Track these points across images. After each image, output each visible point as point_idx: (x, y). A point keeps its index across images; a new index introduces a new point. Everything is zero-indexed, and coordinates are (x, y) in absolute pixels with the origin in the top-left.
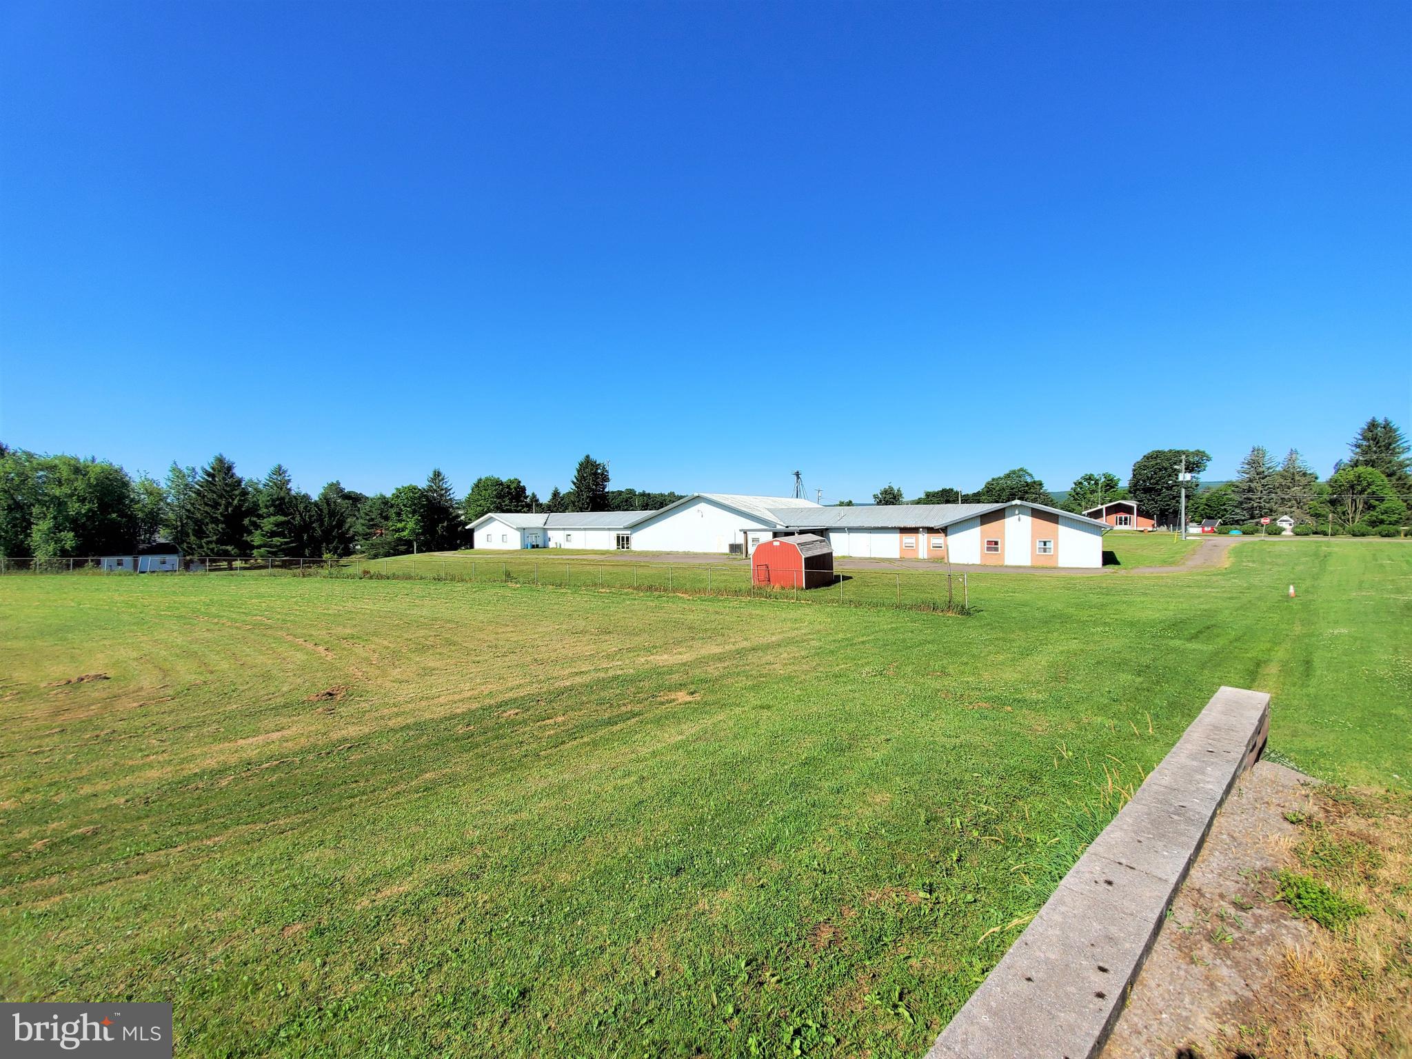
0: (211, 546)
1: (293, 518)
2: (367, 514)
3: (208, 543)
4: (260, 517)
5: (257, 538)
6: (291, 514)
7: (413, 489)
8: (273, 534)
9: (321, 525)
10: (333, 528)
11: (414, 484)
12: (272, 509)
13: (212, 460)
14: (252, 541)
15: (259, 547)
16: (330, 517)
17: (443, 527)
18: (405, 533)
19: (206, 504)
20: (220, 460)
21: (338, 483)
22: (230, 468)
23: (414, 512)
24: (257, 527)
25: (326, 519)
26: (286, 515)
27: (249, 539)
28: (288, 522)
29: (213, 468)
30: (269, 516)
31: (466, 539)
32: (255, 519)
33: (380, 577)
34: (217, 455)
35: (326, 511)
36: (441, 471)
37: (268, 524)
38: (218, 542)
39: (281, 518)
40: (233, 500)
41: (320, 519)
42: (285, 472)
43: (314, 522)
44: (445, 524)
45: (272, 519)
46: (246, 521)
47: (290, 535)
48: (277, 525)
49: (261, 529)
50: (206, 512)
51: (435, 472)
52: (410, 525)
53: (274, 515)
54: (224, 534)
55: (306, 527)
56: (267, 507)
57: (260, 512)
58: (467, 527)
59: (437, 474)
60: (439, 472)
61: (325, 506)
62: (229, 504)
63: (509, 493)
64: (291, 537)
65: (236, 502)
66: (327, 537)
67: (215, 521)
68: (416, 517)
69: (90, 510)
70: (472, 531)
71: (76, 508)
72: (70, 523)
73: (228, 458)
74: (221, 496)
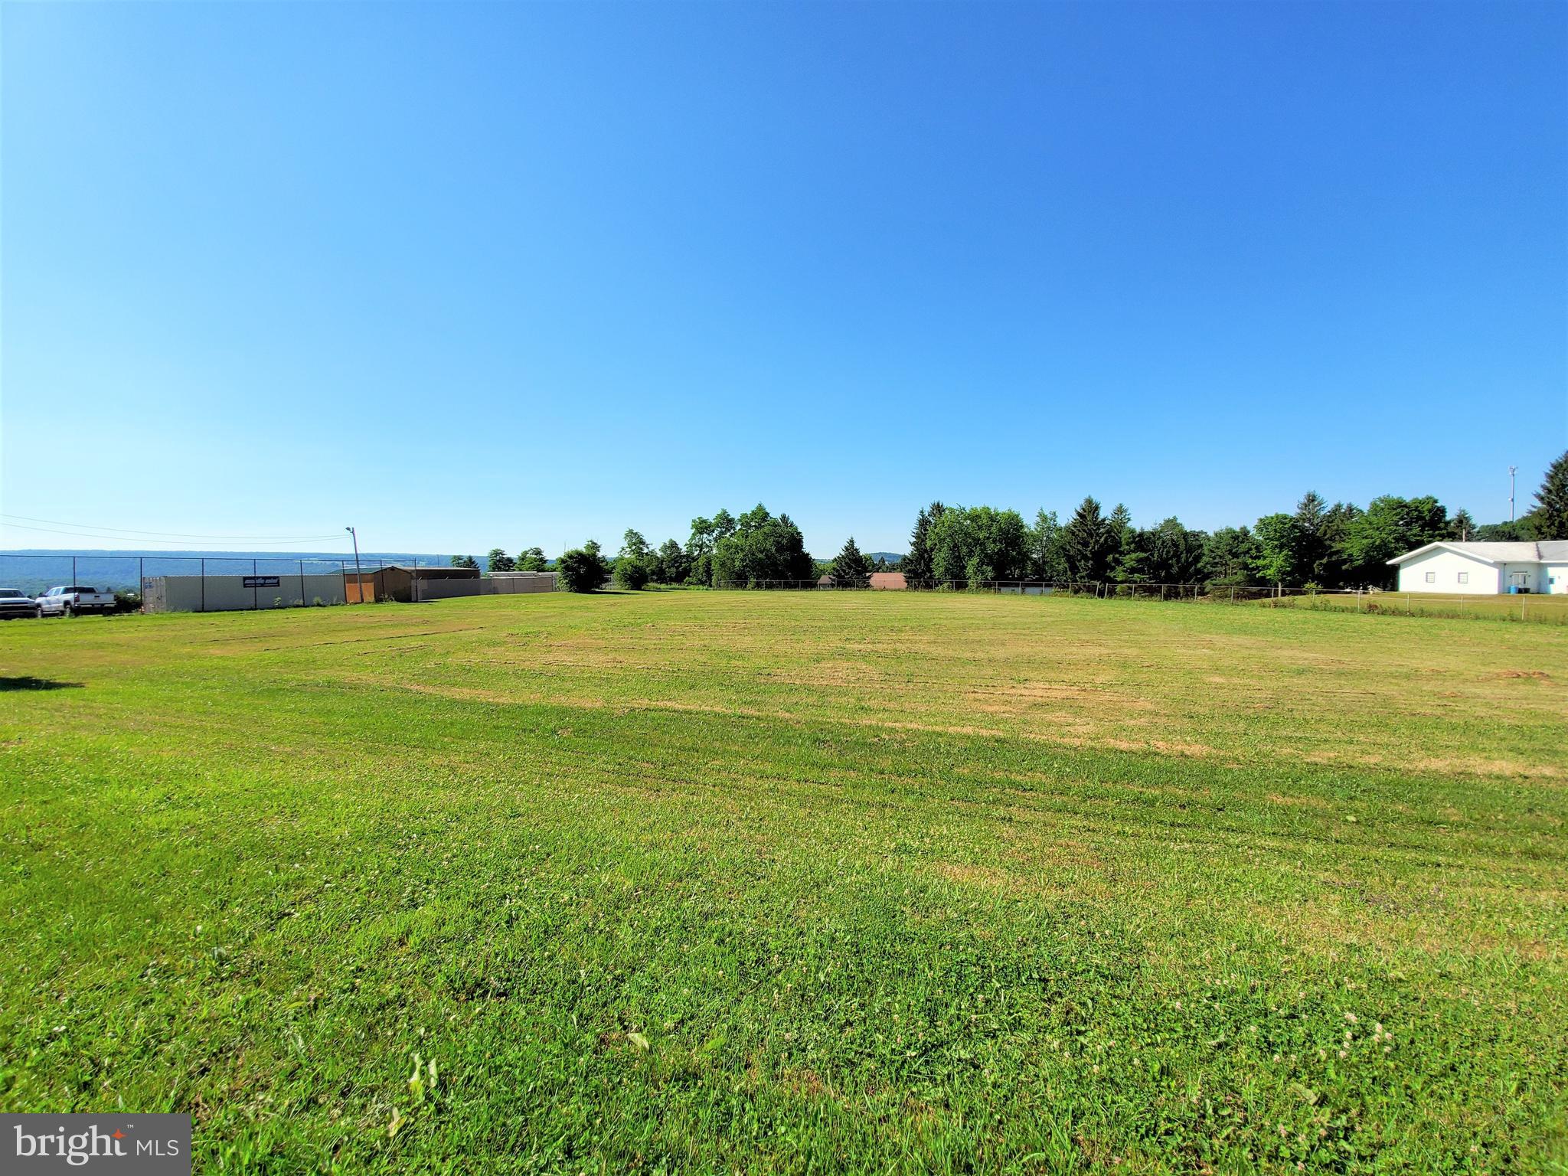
1: (1152, 555)
3: (1081, 577)
4: (1122, 553)
5: (1119, 574)
6: (1150, 550)
7: (1282, 519)
8: (1133, 570)
9: (1178, 561)
11: (1281, 512)
12: (1133, 546)
13: (1082, 502)
14: (1115, 576)
15: (1122, 582)
17: (1321, 564)
18: (1269, 572)
19: (1079, 543)
20: (1089, 502)
21: (1175, 518)
22: (1097, 508)
23: (1282, 547)
24: (1118, 562)
25: (1184, 555)
26: (1144, 551)
27: (1112, 575)
28: (1147, 558)
29: (1083, 509)
30: (1128, 553)
31: (1388, 579)
32: (1117, 556)
34: (1087, 497)
35: (1182, 547)
36: (1317, 493)
37: (1130, 560)
39: (1143, 555)
40: (1100, 537)
41: (1177, 555)
42: (1126, 511)
43: (1171, 558)
45: (1134, 556)
46: (1110, 558)
47: (1149, 571)
48: (1139, 561)
49: (1123, 564)
50: (1078, 550)
51: (1309, 496)
52: (1274, 563)
53: (1133, 551)
54: (1092, 570)
55: (1164, 564)
56: (1128, 544)
57: (1122, 549)
58: (1388, 563)
59: (1312, 499)
60: (1314, 496)
61: (1182, 541)
62: (1097, 542)
63: (1419, 518)
64: (1149, 573)
65: (1102, 539)
66: (1184, 574)
67: (1085, 558)
68: (1285, 552)
69: (1000, 549)
70: (1395, 569)
71: (991, 548)
72: (987, 559)
73: (1096, 499)
74: (1091, 535)
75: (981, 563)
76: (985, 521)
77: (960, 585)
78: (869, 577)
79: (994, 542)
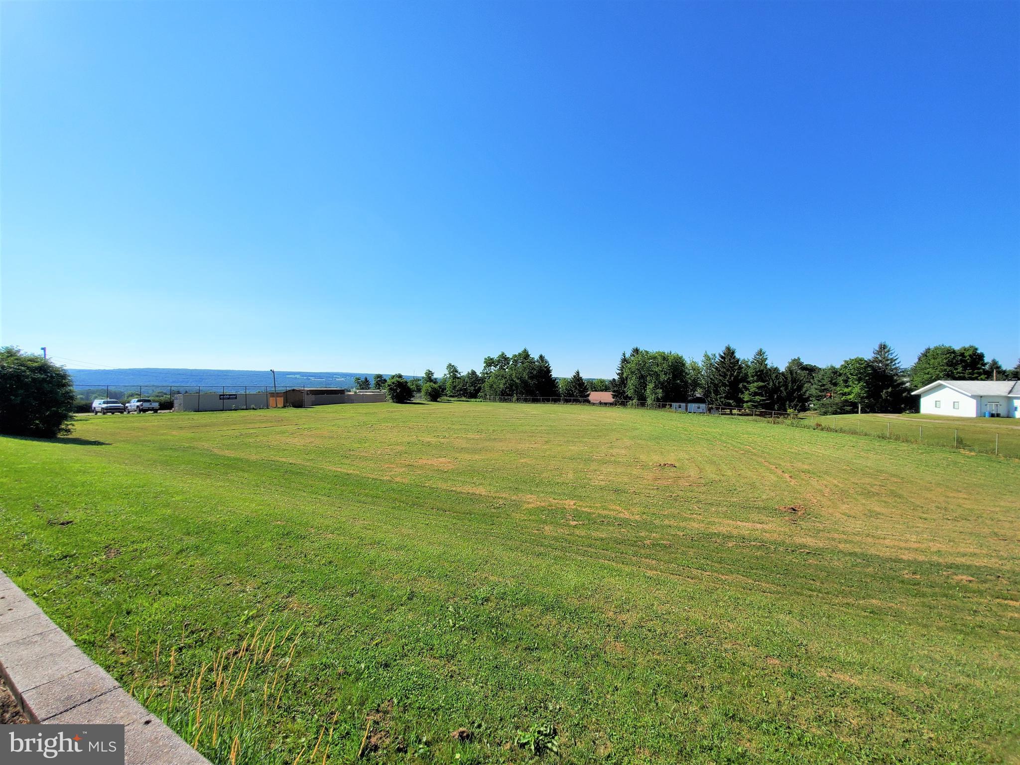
0: (722, 400)
1: (768, 384)
2: (819, 381)
3: (721, 398)
4: (749, 383)
5: (746, 397)
6: (767, 381)
7: (859, 361)
8: (755, 394)
9: (786, 389)
10: (794, 391)
11: (860, 357)
12: (755, 378)
13: (724, 349)
14: (743, 398)
15: (747, 402)
16: (792, 383)
17: (887, 393)
18: (851, 397)
19: (720, 375)
20: (728, 349)
21: (799, 359)
22: (733, 353)
23: (859, 380)
24: (747, 389)
25: (790, 385)
26: (764, 382)
27: (742, 396)
28: (764, 386)
29: (724, 354)
30: (753, 382)
31: (913, 404)
32: (746, 384)
33: (829, 429)
34: (727, 345)
35: (789, 379)
36: (887, 343)
37: (753, 387)
38: (726, 397)
39: (761, 384)
40: (734, 372)
41: (786, 386)
42: (764, 353)
43: (781, 387)
44: (890, 390)
45: (756, 384)
46: (741, 386)
47: (766, 394)
48: (759, 388)
49: (749, 390)
50: (720, 380)
51: (881, 345)
52: (856, 390)
53: (757, 382)
54: (728, 393)
55: (776, 389)
56: (753, 376)
57: (749, 380)
58: (913, 394)
59: (883, 347)
60: (884, 345)
61: (789, 375)
62: (732, 375)
63: (964, 361)
64: (766, 396)
65: (735, 373)
66: (790, 397)
67: (724, 385)
68: (861, 383)
69: (669, 379)
70: (918, 397)
71: (663, 377)
72: (660, 385)
73: (732, 347)
74: (728, 370)
75: (656, 387)
76: (660, 360)
77: (642, 402)
78: (588, 395)
79: (665, 374)
